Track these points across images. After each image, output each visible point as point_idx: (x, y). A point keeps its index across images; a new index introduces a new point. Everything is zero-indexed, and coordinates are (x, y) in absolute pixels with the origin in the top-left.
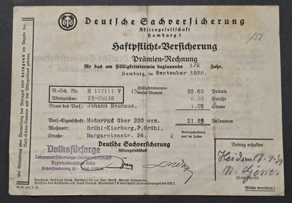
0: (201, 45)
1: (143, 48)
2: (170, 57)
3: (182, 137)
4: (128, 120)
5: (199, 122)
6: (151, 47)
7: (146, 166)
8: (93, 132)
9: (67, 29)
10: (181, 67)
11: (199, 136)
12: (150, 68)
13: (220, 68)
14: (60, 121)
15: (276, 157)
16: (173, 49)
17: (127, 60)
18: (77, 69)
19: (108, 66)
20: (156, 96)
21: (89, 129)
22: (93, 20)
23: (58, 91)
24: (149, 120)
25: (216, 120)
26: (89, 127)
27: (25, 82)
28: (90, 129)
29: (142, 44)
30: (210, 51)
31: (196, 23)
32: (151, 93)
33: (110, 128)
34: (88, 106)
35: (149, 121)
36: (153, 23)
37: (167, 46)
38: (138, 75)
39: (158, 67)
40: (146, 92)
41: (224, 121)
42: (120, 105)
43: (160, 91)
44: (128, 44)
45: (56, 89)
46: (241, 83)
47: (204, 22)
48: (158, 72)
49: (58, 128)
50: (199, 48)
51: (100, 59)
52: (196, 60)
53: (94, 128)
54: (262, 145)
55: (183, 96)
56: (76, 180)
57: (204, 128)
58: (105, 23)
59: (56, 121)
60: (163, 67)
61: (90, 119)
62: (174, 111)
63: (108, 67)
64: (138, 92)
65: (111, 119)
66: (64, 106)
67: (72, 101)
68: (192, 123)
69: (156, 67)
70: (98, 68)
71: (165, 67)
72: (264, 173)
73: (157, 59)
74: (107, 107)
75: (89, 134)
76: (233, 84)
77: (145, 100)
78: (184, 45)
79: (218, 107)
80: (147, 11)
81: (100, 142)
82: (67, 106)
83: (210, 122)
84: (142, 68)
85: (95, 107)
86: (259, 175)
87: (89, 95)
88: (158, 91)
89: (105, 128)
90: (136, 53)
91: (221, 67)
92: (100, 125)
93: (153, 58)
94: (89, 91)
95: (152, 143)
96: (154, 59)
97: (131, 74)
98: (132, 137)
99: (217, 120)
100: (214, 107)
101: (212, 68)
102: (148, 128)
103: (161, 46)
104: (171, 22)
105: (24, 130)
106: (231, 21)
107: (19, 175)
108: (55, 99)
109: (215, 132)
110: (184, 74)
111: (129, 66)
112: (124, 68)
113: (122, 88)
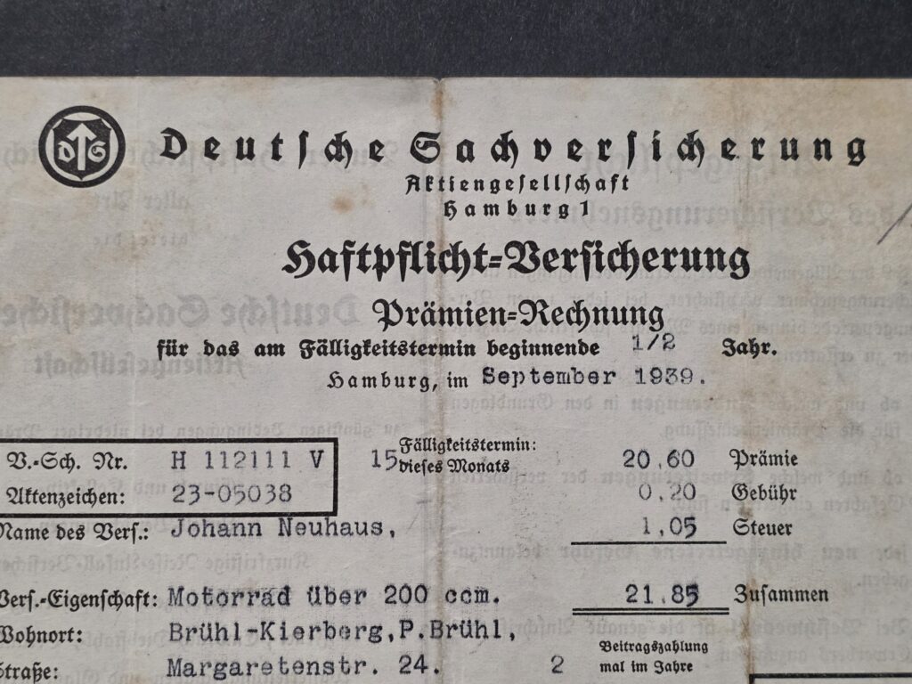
0: (679, 250)
1: (420, 265)
2: (545, 306)
3: (605, 667)
4: (356, 592)
5: (678, 598)
6: (457, 260)
9: (76, 179)
10: (594, 349)
11: (679, 662)
12: (453, 354)
13: (765, 352)
14: (43, 601)
16: (555, 268)
17: (352, 321)
18: (124, 362)
19: (266, 345)
20: (481, 481)
21: (176, 636)
22: (196, 140)
23: (36, 463)
24: (454, 594)
25: (754, 588)
26: (175, 630)
28: (181, 637)
29: (416, 248)
30: (720, 279)
31: (657, 156)
32: (458, 466)
33: (275, 631)
34: (173, 531)
35: (451, 597)
36: (465, 153)
37: (528, 257)
38: (403, 386)
39: (493, 349)
40: (440, 463)
41: (791, 592)
42: (320, 524)
43: (502, 455)
44: (357, 248)
45: (24, 455)
46: (860, 422)
47: (691, 148)
48: (489, 372)
49: (32, 637)
50: (669, 267)
51: (228, 313)
52: (655, 318)
53: (199, 632)
55: (604, 482)
57: (701, 624)
58: (251, 155)
59: (26, 601)
60: (511, 351)
61: (181, 589)
62: (566, 548)
63: (266, 350)
64: (402, 463)
65: (279, 591)
66: (61, 533)
67: (99, 508)
68: (648, 602)
69: (482, 348)
70: (219, 353)
71: (521, 350)
73: (485, 313)
74: (259, 534)
75: (179, 661)
76: (826, 425)
77: (434, 501)
78: (605, 250)
79: (760, 530)
80: (439, 102)
82: (75, 529)
83: (727, 598)
84: (418, 355)
85: (205, 535)
87: (178, 477)
88: (493, 457)
89: (251, 631)
90: (391, 286)
91: (769, 349)
92: (227, 617)
93: (469, 311)
94: (179, 462)
96: (473, 315)
97: (369, 381)
98: (375, 672)
99: (760, 590)
100: (744, 530)
101: (731, 352)
102: (450, 629)
103: (504, 257)
104: (544, 152)
106: (806, 146)
108: (21, 502)
109: (749, 643)
110: (606, 382)
111: (359, 347)
112: (339, 353)
113: (328, 448)
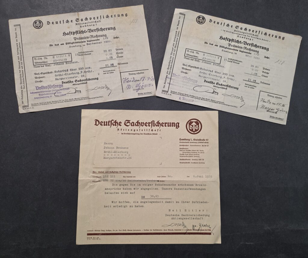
0: (107, 28)
1: (78, 33)
2: (93, 36)
3: (104, 74)
4: (75, 69)
5: (111, 65)
6: (82, 32)
7: (87, 91)
8: (58, 77)
9: (38, 28)
10: (99, 40)
11: (112, 72)
12: (83, 42)
14: (40, 74)
15: (151, 77)
16: (93, 31)
17: (71, 40)
18: (46, 47)
20: (88, 56)
22: (51, 22)
23: (37, 59)
26: (56, 75)
27: (20, 57)
29: (78, 31)
30: (112, 30)
31: (104, 18)
32: (85, 54)
33: (67, 74)
34: (54, 65)
35: (86, 68)
36: (82, 20)
37: (90, 31)
38: (78, 47)
39: (87, 41)
40: (83, 54)
41: (124, 63)
42: (70, 62)
43: (90, 53)
44: (71, 32)
46: (130, 44)
47: (107, 17)
48: (87, 44)
49: (40, 78)
50: (106, 30)
51: (57, 41)
52: (106, 36)
53: (58, 75)
54: (143, 73)
55: (102, 54)
56: (52, 102)
57: (114, 68)
58: (57, 23)
59: (38, 74)
61: (56, 71)
62: (98, 62)
63: (62, 44)
64: (79, 55)
65: (67, 70)
66: (41, 66)
67: (45, 63)
68: (108, 66)
69: (86, 41)
70: (57, 45)
71: (91, 41)
72: (146, 86)
73: (86, 37)
74: (64, 64)
75: (56, 78)
76: (126, 45)
77: (83, 58)
78: (99, 29)
79: (120, 57)
80: (78, 15)
81: (62, 82)
82: (43, 66)
83: (117, 65)
84: (79, 43)
85: (58, 65)
86: (144, 87)
87: (54, 59)
88: (89, 53)
89: (64, 74)
90: (75, 36)
91: (119, 37)
92: (61, 73)
93: (84, 37)
94: (54, 57)
95: (89, 79)
97: (74, 46)
98: (79, 77)
99: (120, 63)
100: (118, 57)
101: (114, 38)
102: (86, 72)
103: (88, 31)
104: (91, 19)
105: (22, 81)
106: (120, 15)
107: (23, 103)
108: (36, 64)
109: (120, 69)
110: (101, 43)
111: (72, 43)
112: (70, 44)
113: (70, 54)
